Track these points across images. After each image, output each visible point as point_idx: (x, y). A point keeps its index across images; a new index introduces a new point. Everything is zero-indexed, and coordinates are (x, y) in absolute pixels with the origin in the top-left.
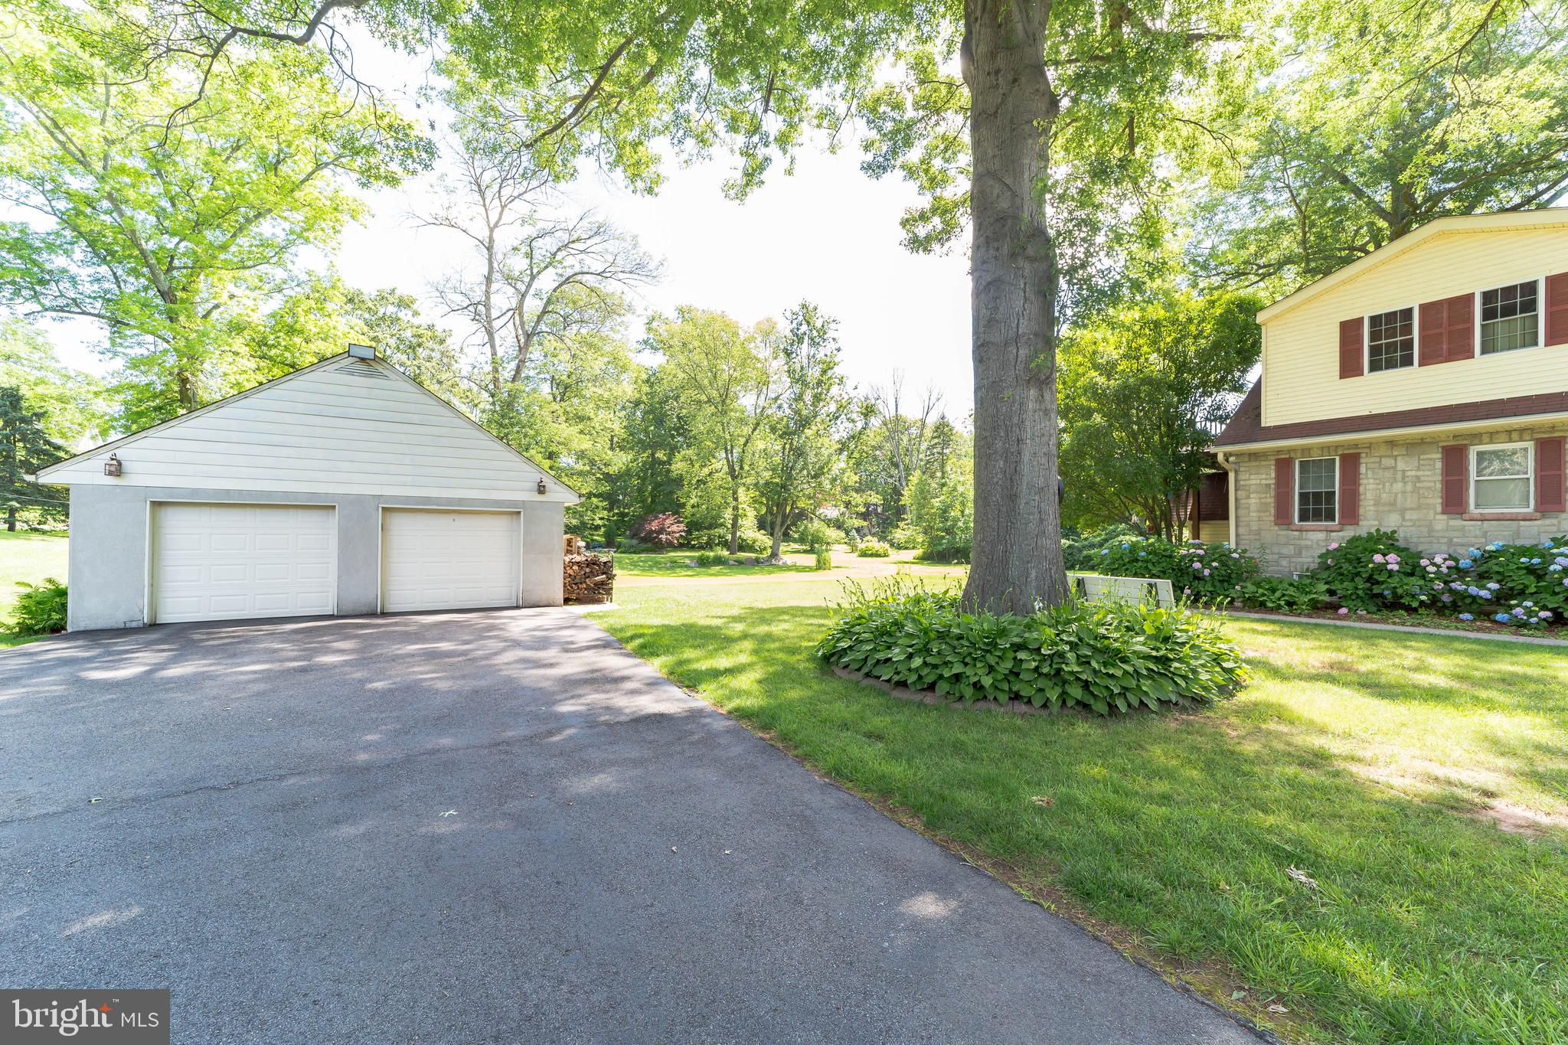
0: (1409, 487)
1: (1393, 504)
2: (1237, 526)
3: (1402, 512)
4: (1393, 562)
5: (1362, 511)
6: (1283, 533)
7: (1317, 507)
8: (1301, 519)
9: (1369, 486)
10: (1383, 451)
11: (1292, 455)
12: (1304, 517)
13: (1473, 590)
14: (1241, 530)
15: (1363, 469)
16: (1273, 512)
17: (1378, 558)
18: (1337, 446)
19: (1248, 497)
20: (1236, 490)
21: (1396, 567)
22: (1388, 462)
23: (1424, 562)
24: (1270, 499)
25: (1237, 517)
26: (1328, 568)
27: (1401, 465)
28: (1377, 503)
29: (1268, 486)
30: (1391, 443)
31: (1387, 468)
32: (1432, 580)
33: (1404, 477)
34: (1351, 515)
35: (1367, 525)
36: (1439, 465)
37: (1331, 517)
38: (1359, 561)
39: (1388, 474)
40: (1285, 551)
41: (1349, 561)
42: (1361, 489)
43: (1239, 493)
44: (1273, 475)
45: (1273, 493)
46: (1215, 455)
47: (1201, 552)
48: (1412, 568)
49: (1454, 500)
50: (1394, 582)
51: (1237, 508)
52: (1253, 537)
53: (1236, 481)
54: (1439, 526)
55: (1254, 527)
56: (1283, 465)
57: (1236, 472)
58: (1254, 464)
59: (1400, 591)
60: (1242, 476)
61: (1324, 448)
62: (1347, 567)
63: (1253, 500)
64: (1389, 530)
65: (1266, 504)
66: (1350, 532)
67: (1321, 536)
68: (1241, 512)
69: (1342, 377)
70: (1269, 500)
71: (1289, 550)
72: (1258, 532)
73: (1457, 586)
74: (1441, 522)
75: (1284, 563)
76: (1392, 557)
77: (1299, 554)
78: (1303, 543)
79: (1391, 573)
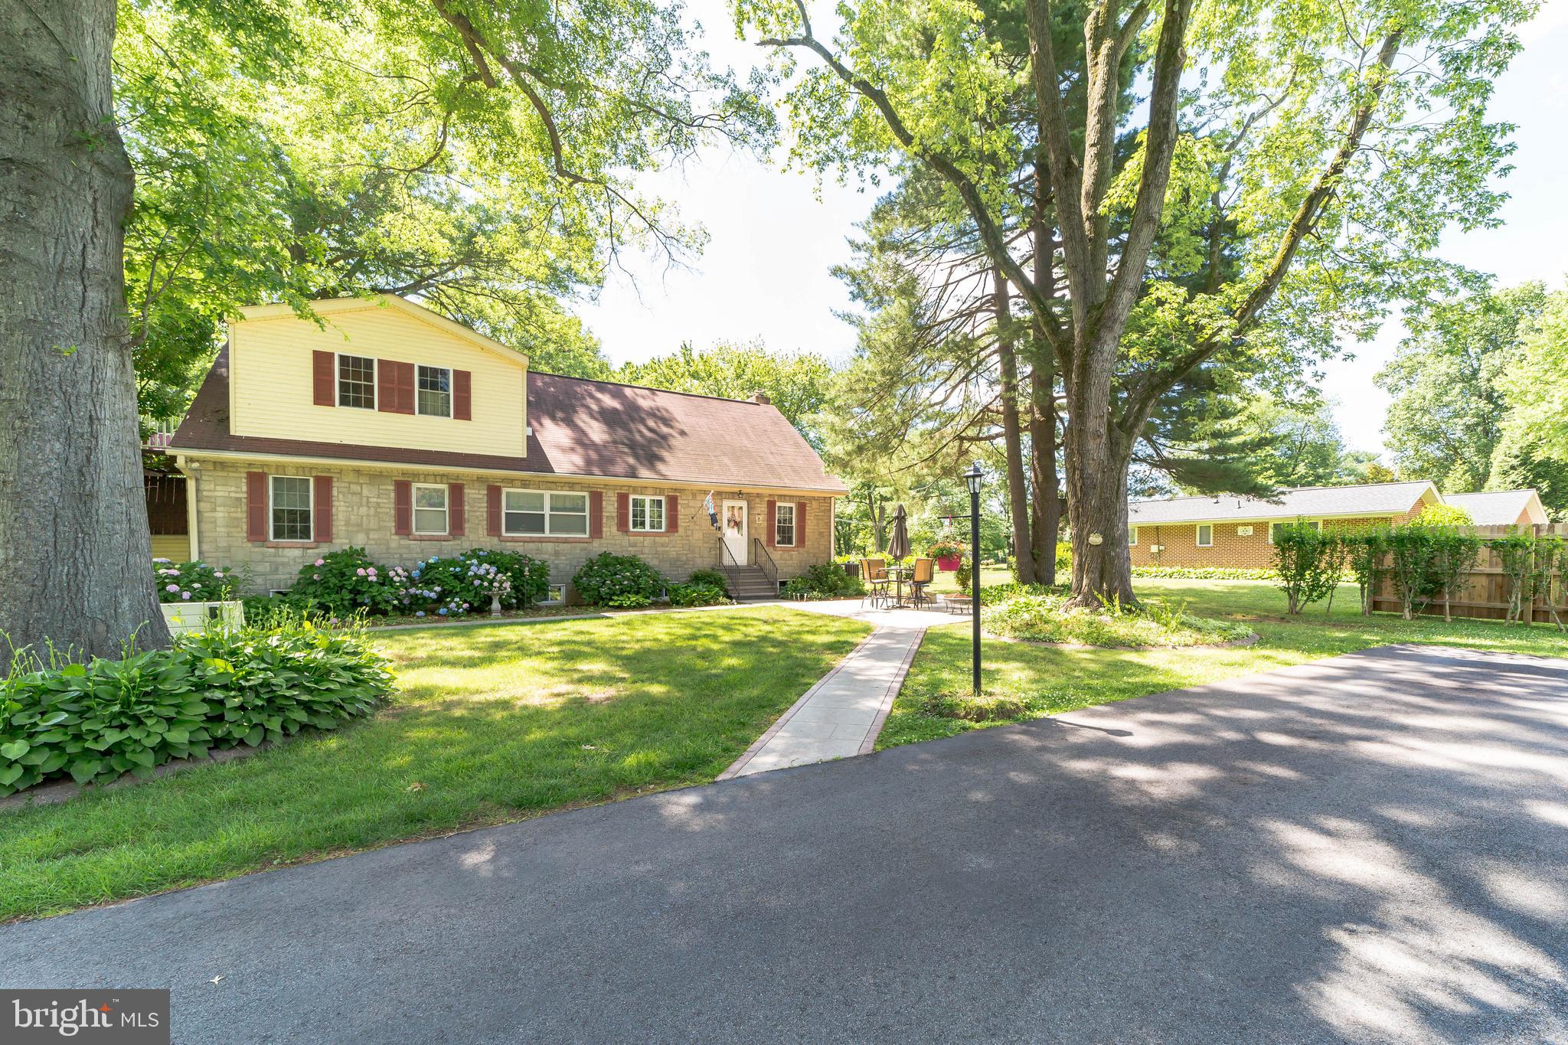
0: (372, 511)
1: (360, 525)
2: (200, 542)
3: (367, 532)
4: (372, 574)
5: (334, 530)
6: (257, 550)
7: (292, 525)
8: (276, 536)
9: (341, 508)
10: (351, 477)
11: (266, 470)
12: (278, 534)
13: (426, 593)
14: (205, 547)
15: (335, 492)
16: (245, 527)
17: (361, 572)
18: (312, 468)
19: (214, 510)
20: (198, 501)
21: (374, 579)
22: (355, 488)
23: (392, 574)
24: (241, 514)
25: (199, 532)
26: (314, 582)
27: (366, 492)
28: (347, 523)
29: (239, 499)
30: (358, 472)
31: (354, 494)
32: (397, 588)
33: (368, 502)
34: (325, 533)
35: (341, 542)
36: (393, 495)
37: (305, 534)
38: (343, 574)
39: (356, 499)
40: (260, 569)
41: (334, 576)
42: (334, 510)
43: (202, 505)
44: (244, 489)
45: (244, 508)
46: (174, 459)
47: (175, 572)
48: (385, 580)
49: (403, 525)
50: (374, 591)
51: (199, 522)
52: (221, 554)
53: (198, 490)
54: (393, 545)
55: (223, 544)
56: (256, 480)
57: (197, 480)
58: (220, 474)
59: (379, 598)
60: (204, 486)
61: (300, 468)
62: (333, 581)
63: (221, 514)
64: (358, 548)
65: (236, 519)
66: (325, 549)
67: (297, 552)
68: (205, 527)
69: (315, 403)
70: (239, 515)
71: (264, 568)
72: (228, 549)
73: (413, 591)
74: (395, 541)
75: (259, 581)
76: (371, 570)
77: (275, 571)
78: (279, 560)
79: (371, 584)
